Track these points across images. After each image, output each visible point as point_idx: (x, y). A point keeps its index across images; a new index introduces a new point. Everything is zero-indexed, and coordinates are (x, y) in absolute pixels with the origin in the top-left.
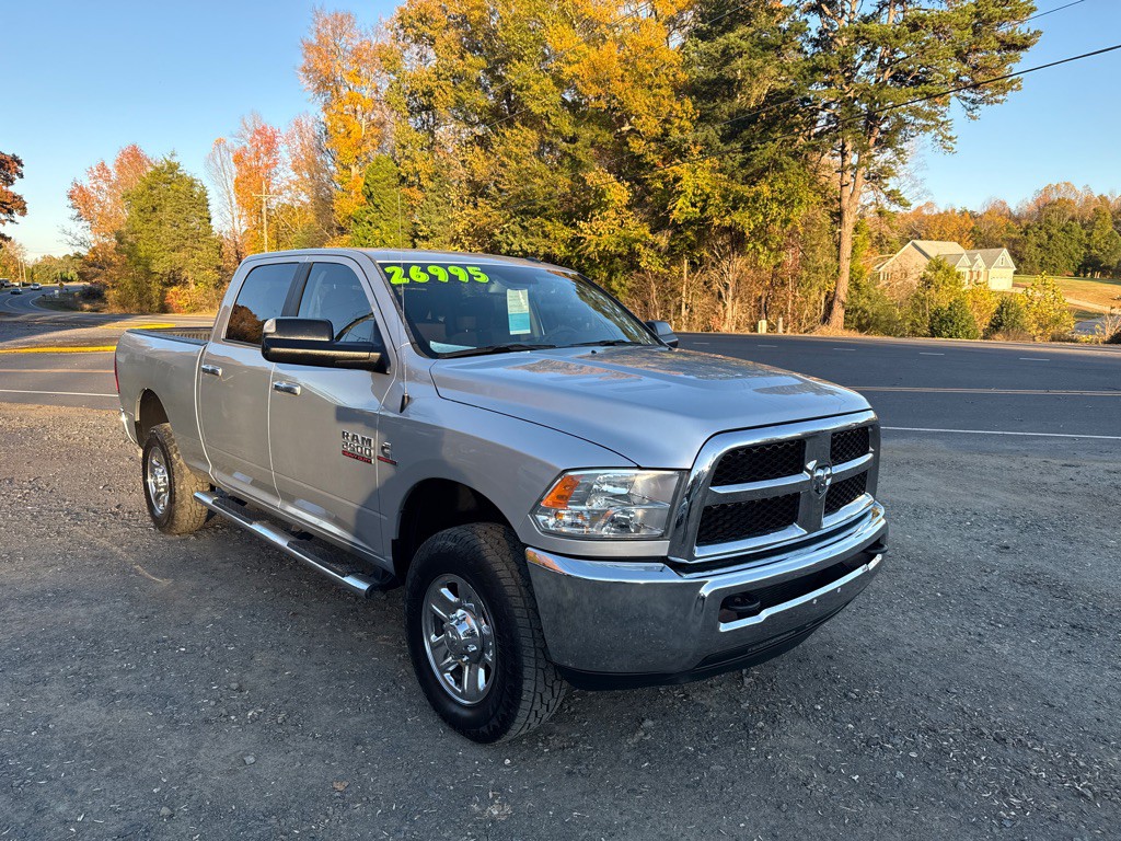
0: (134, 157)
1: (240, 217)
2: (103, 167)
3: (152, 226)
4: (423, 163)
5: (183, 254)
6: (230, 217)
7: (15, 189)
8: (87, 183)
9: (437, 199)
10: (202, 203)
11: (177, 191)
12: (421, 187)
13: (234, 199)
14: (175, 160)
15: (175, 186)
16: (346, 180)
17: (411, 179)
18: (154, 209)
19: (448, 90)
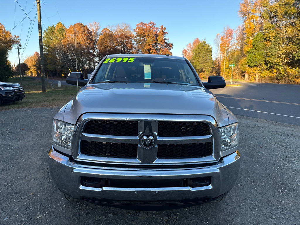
0: (197, 40)
1: (221, 54)
2: (190, 44)
3: (198, 58)
4: (272, 33)
5: (204, 64)
6: (218, 54)
7: (171, 51)
8: (186, 48)
9: (275, 44)
10: (210, 51)
11: (205, 48)
12: (270, 41)
13: (220, 50)
14: (205, 41)
15: (204, 47)
16: (248, 41)
17: (268, 39)
18: (199, 54)
19: (283, 9)
